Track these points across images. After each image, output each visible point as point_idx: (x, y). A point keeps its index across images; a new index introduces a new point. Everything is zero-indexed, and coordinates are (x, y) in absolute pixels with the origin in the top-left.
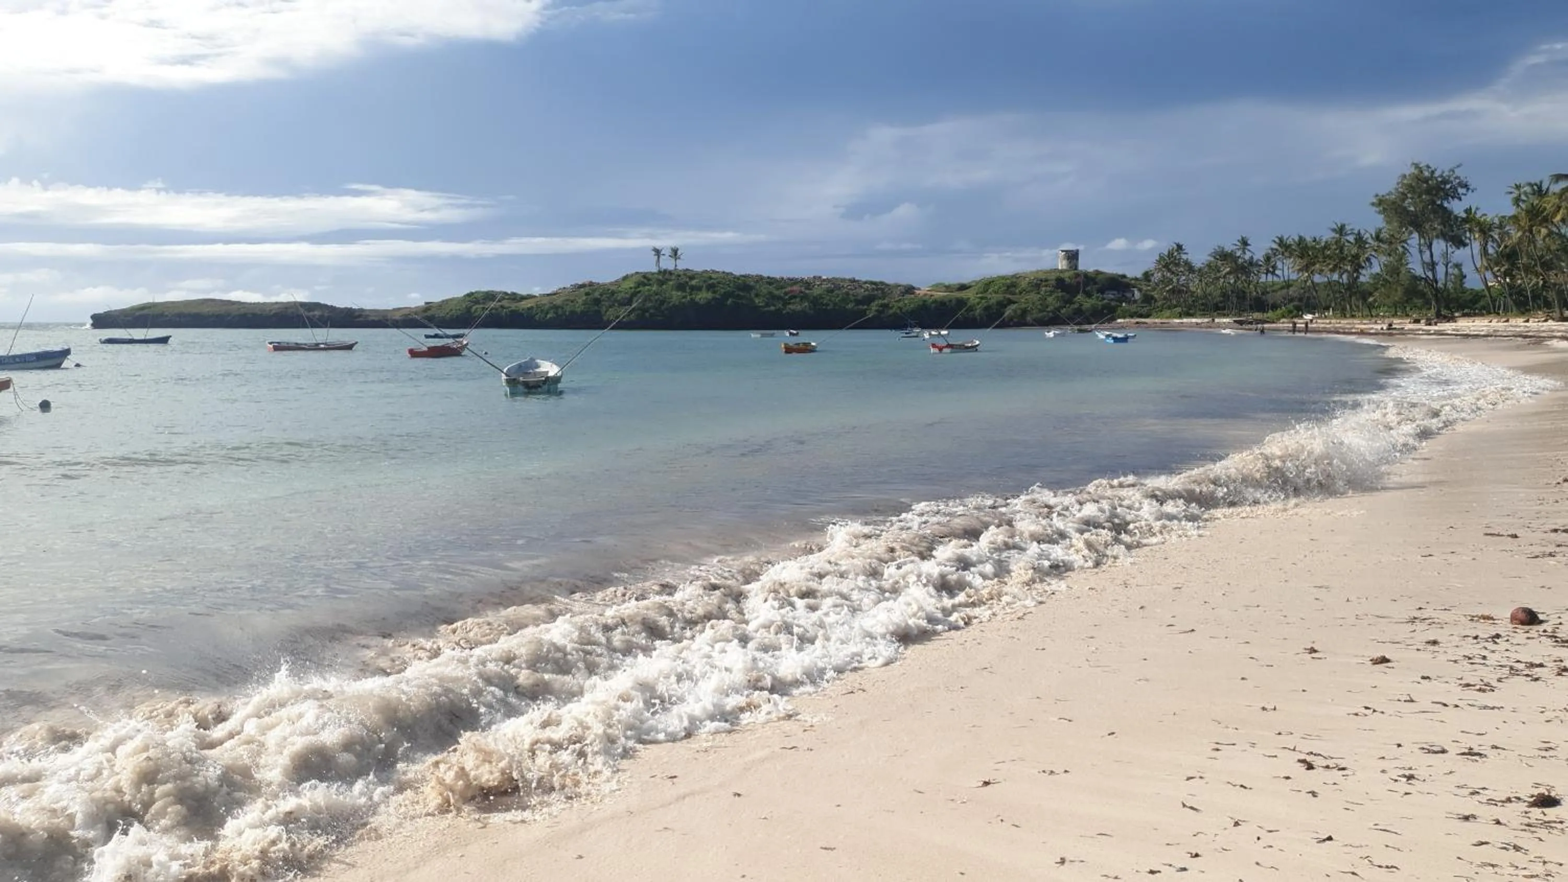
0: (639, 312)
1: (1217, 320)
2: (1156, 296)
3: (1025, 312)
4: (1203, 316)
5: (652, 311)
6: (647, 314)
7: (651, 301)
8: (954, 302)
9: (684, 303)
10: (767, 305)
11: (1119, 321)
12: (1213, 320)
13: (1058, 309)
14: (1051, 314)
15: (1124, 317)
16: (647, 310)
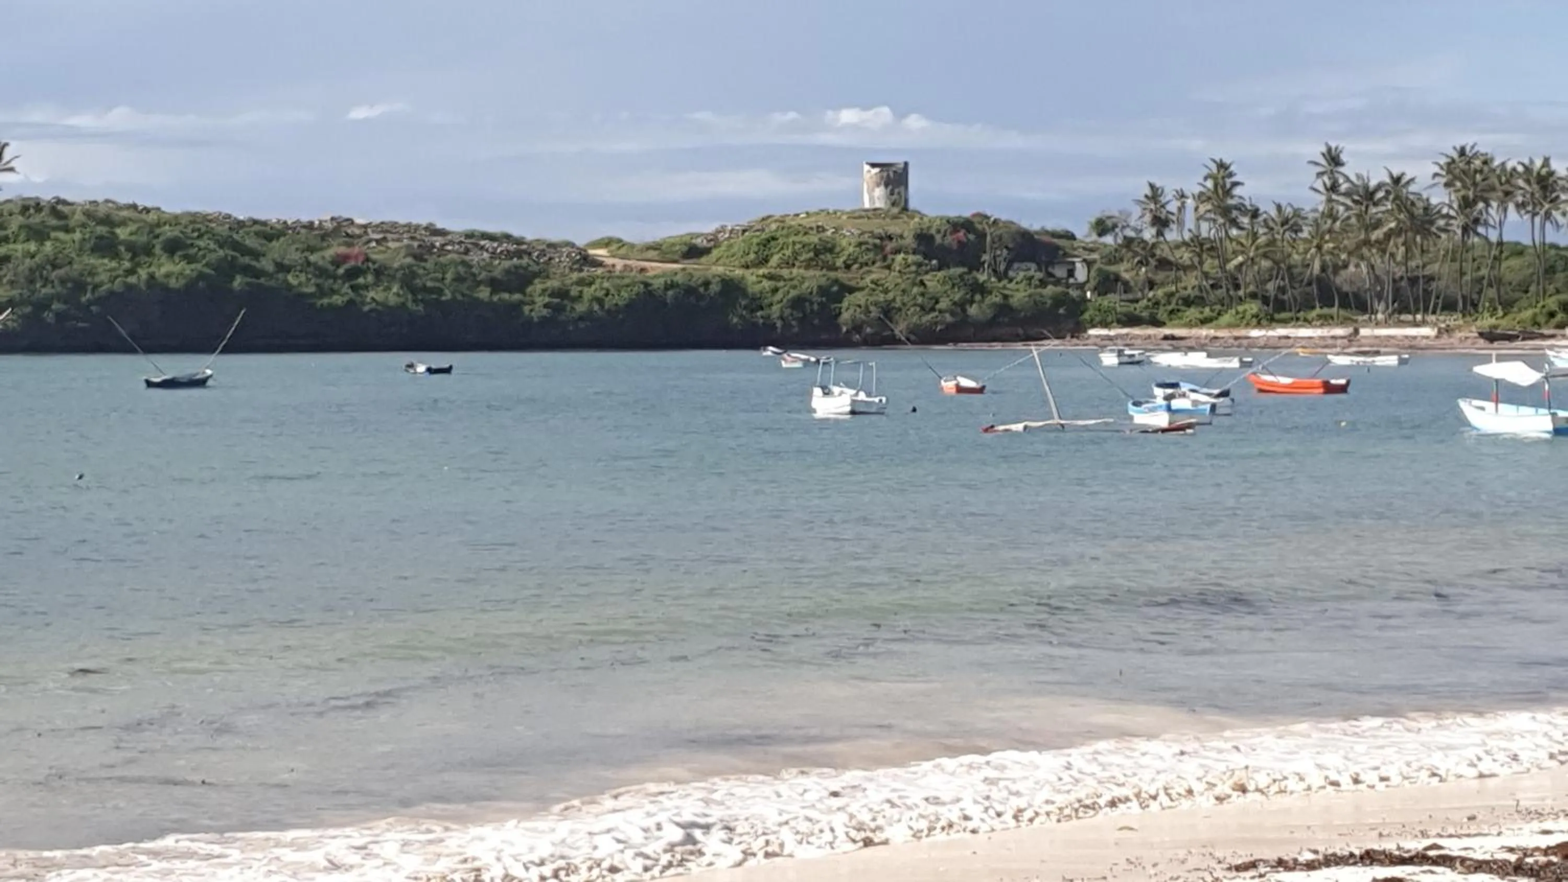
0: (28, 309)
1: (1364, 332)
2: (1126, 276)
3: (888, 311)
4: (1326, 320)
5: (56, 306)
6: (49, 317)
7: (46, 281)
8: (715, 288)
9: (130, 287)
10: (322, 292)
11: (1092, 332)
12: (1356, 331)
13: (962, 305)
14: (948, 318)
15: (1105, 324)
16: (43, 305)
